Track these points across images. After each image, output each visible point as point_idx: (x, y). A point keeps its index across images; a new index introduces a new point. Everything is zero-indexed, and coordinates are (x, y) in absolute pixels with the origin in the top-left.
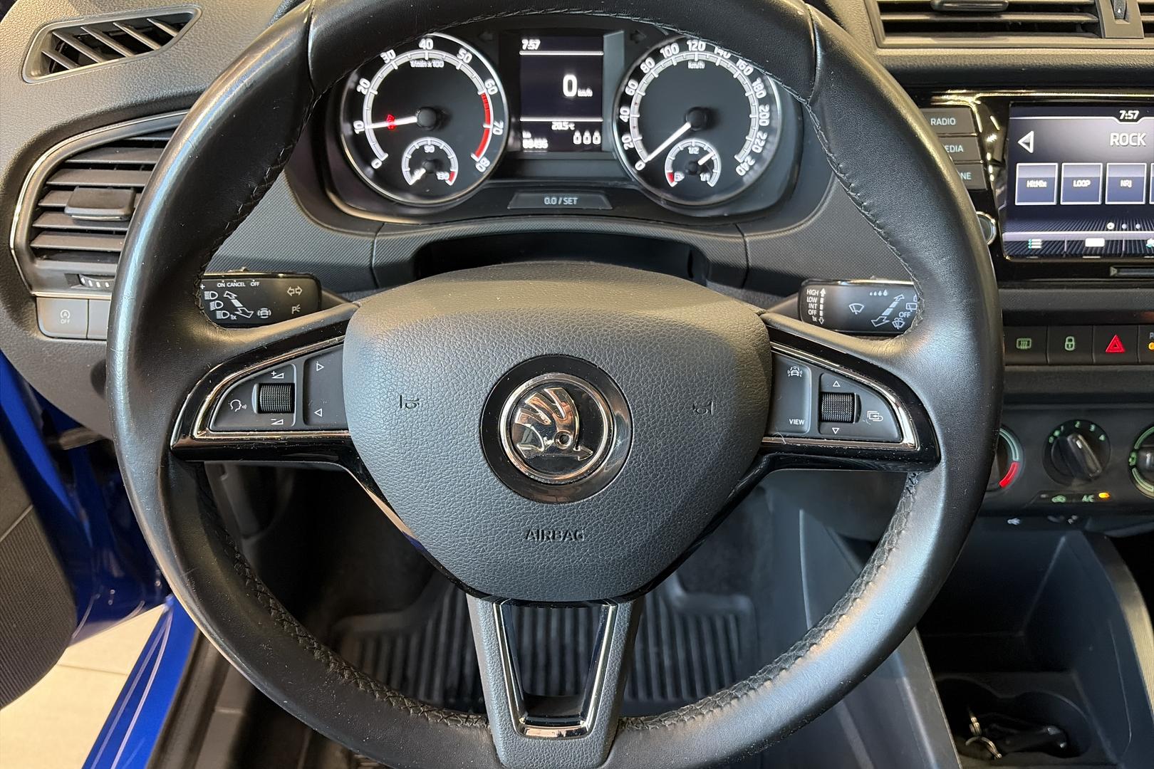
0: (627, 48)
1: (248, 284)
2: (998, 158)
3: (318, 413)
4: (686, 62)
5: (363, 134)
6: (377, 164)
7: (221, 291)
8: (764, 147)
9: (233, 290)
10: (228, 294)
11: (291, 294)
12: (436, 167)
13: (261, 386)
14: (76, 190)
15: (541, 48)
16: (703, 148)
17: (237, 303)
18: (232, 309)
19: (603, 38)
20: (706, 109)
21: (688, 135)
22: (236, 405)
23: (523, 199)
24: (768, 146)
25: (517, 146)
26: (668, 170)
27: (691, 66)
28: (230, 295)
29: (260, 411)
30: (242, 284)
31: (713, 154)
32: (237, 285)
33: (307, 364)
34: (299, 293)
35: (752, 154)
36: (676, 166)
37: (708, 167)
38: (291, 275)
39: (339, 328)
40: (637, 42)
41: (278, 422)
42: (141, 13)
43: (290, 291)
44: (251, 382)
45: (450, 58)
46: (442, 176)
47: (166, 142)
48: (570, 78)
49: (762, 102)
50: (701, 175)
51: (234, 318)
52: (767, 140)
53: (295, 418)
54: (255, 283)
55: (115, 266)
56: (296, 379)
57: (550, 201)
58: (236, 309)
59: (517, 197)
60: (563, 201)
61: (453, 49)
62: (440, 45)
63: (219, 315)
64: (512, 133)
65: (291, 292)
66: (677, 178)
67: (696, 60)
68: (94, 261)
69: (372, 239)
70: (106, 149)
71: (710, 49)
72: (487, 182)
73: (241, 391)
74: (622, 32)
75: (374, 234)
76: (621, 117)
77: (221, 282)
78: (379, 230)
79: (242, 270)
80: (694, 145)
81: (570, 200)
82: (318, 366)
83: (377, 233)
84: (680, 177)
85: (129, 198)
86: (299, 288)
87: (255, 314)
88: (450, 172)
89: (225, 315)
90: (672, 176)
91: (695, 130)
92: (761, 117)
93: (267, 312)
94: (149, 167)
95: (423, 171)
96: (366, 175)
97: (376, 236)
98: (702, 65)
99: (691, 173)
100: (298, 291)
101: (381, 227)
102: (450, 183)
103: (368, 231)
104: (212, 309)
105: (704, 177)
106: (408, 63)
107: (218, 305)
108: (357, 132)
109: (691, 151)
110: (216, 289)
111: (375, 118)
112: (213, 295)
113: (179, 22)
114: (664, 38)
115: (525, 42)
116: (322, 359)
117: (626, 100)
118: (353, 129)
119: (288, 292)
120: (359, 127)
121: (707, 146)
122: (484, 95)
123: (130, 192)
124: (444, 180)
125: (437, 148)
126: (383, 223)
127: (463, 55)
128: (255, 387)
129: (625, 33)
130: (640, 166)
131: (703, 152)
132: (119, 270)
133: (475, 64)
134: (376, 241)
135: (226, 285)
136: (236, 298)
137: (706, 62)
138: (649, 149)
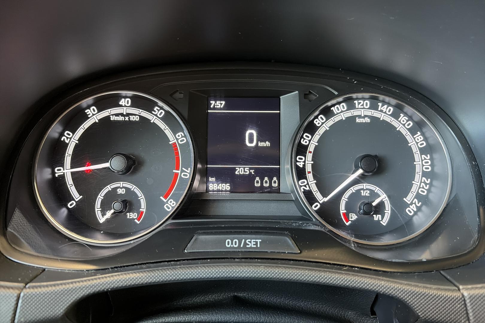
0: (302, 106)
4: (353, 118)
6: (71, 205)
8: (429, 191)
15: (226, 107)
16: (374, 191)
19: (280, 99)
20: (376, 156)
21: (362, 179)
24: (433, 189)
25: (203, 188)
26: (342, 209)
27: (358, 120)
31: (383, 197)
35: (418, 196)
36: (349, 208)
37: (380, 209)
40: (310, 101)
45: (145, 114)
48: (251, 132)
49: (423, 151)
50: (375, 216)
52: (431, 184)
59: (196, 240)
60: (245, 244)
61: (149, 106)
62: (137, 102)
64: (198, 177)
66: (352, 218)
67: (363, 115)
71: (374, 107)
74: (297, 92)
76: (298, 163)
80: (366, 188)
84: (353, 217)
90: (346, 216)
91: (366, 174)
92: (424, 164)
98: (367, 120)
99: (366, 213)
105: (376, 217)
106: (108, 118)
109: (363, 193)
114: (334, 97)
115: (213, 102)
117: (301, 150)
121: (377, 190)
122: (175, 143)
127: (157, 111)
129: (299, 93)
130: (316, 207)
131: (374, 195)
133: (166, 118)
134: (22, 295)
137: (372, 118)
138: (324, 191)
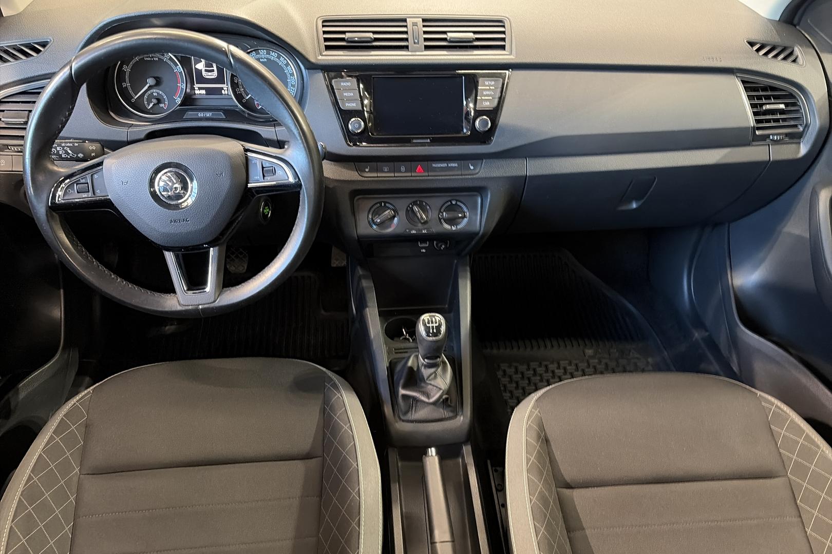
2: (369, 110)
3: (98, 192)
13: (77, 184)
14: (5, 111)
22: (69, 191)
23: (190, 114)
29: (78, 192)
33: (92, 176)
39: (101, 164)
41: (85, 195)
42: (28, 41)
44: (73, 183)
47: (40, 92)
51: (69, 157)
53: (90, 194)
55: (23, 141)
56: (89, 181)
57: (201, 115)
63: (63, 156)
65: (91, 148)
68: (13, 139)
70: (16, 96)
72: (178, 107)
73: (70, 186)
78: (130, 127)
81: (209, 114)
82: (96, 176)
85: (27, 115)
94: (34, 102)
104: (60, 153)
113: (44, 45)
116: (97, 174)
123: (27, 112)
128: (75, 185)
132: (25, 142)
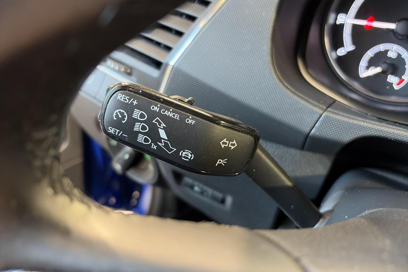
1: (182, 119)
5: (342, 26)
7: (153, 115)
9: (165, 119)
10: (157, 121)
11: (223, 146)
12: (390, 71)
17: (163, 134)
18: (156, 138)
28: (160, 124)
30: (177, 117)
32: (171, 115)
34: (233, 147)
38: (232, 126)
43: (224, 143)
46: (392, 79)
54: (191, 121)
58: (160, 139)
69: (321, 112)
75: (325, 108)
77: (156, 105)
79: (186, 100)
83: (327, 108)
86: (234, 142)
87: (177, 152)
88: (400, 78)
89: (146, 140)
93: (190, 155)
95: (378, 70)
96: (332, 56)
97: (326, 110)
100: (233, 145)
101: (331, 103)
102: (396, 87)
103: (321, 104)
107: (144, 128)
108: (338, 23)
110: (147, 110)
111: (359, 16)
112: (142, 116)
118: (336, 19)
119: (221, 143)
120: (341, 19)
124: (393, 83)
125: (399, 55)
126: (335, 101)
135: (160, 110)
136: (164, 129)
